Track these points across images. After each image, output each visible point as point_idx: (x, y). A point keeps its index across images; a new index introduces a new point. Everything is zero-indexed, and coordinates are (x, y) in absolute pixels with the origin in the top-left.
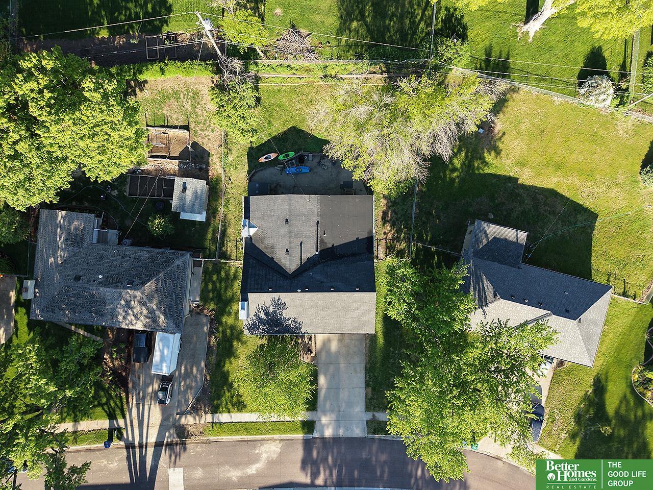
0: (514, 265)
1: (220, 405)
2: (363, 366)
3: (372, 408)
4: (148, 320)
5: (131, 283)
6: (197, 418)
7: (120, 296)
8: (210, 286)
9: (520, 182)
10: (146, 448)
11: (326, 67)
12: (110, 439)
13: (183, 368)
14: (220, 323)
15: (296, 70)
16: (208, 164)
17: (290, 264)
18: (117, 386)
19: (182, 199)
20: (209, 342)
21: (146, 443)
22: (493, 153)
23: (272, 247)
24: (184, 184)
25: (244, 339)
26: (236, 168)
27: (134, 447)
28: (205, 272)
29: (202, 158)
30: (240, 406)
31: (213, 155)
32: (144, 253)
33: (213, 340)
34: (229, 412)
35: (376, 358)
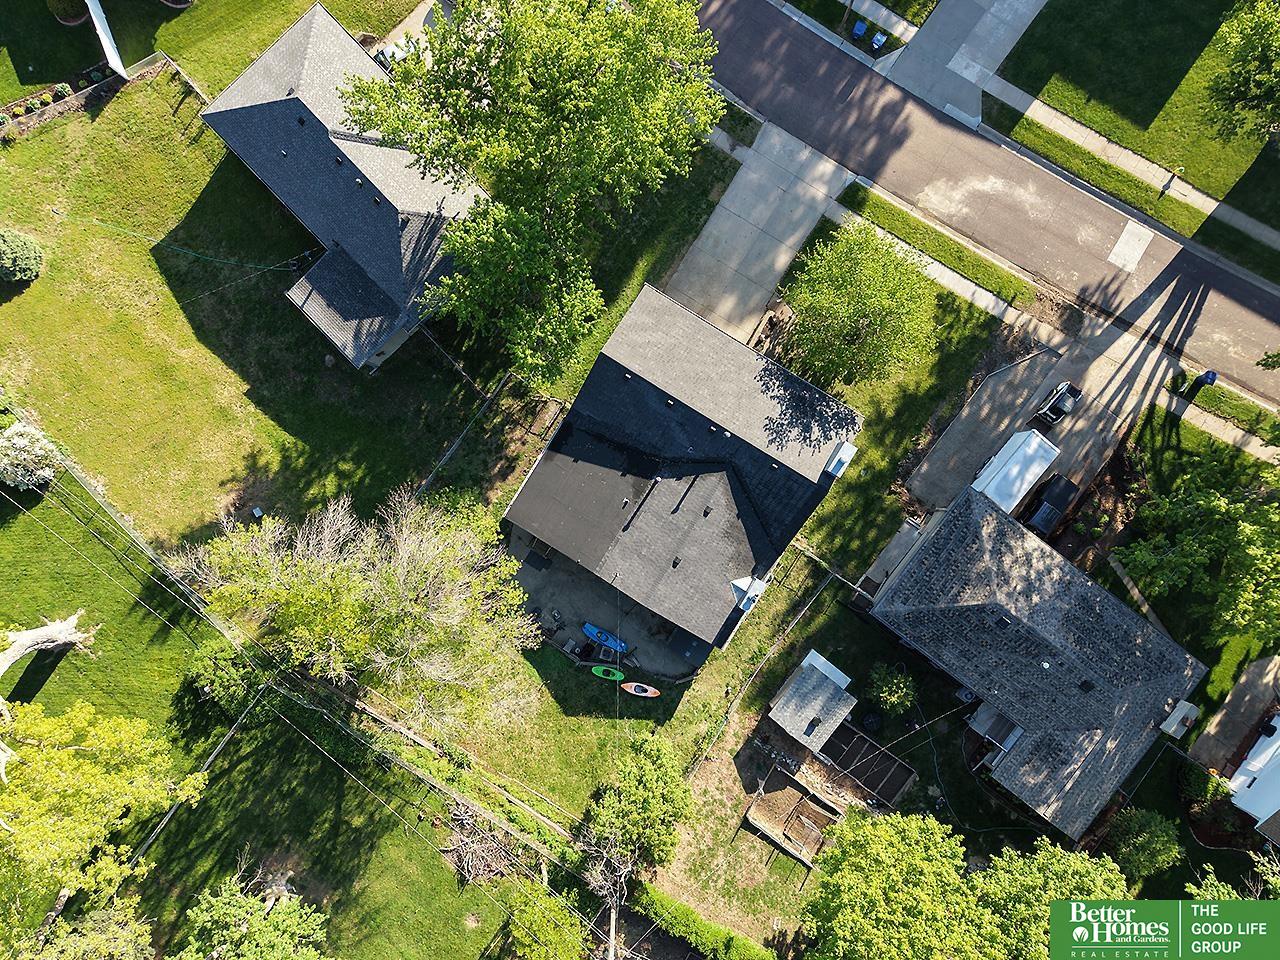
0: (340, 252)
1: (979, 326)
2: (698, 243)
3: (727, 163)
4: (1012, 543)
5: (1001, 623)
6: (1031, 328)
7: (1034, 611)
8: (872, 534)
9: (246, 387)
10: (1147, 332)
11: (451, 780)
12: (1199, 383)
13: (1003, 427)
14: (894, 462)
15: (502, 806)
16: (749, 742)
17: (714, 489)
18: (1132, 465)
19: (827, 710)
20: (931, 443)
21: (1143, 338)
22: (262, 461)
23: (727, 535)
24: (808, 732)
25: (869, 410)
26: (704, 706)
27: (1168, 346)
28: (865, 563)
29: (751, 758)
30: (946, 303)
31: (731, 752)
32: (948, 659)
33: (923, 442)
34: (971, 305)
35: (669, 243)
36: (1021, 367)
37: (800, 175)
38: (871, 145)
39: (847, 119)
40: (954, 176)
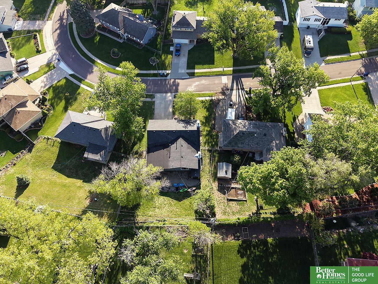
1: (210, 102)
2: (155, 115)
3: (152, 102)
4: (236, 122)
5: (243, 133)
8: (215, 140)
10: (236, 89)
11: (164, 224)
16: (218, 186)
17: (181, 141)
19: (227, 168)
23: (188, 148)
24: (226, 174)
27: (241, 89)
28: (217, 145)
29: (221, 189)
33: (213, 122)
34: (206, 100)
36: (221, 104)
37: (165, 98)
38: (174, 88)
39: (168, 86)
40: (191, 85)
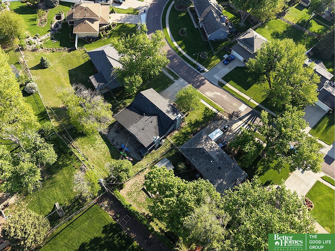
0: (101, 73)
1: (213, 114)
2: (164, 91)
3: (172, 81)
5: (204, 152)
6: (223, 116)
7: (211, 151)
14: (192, 131)
17: (154, 119)
21: (244, 122)
23: (155, 127)
26: (142, 166)
27: (249, 124)
31: (144, 175)
33: (199, 129)
34: (212, 110)
36: (220, 122)
37: (185, 85)
38: (198, 84)
39: (195, 79)
40: (212, 91)
